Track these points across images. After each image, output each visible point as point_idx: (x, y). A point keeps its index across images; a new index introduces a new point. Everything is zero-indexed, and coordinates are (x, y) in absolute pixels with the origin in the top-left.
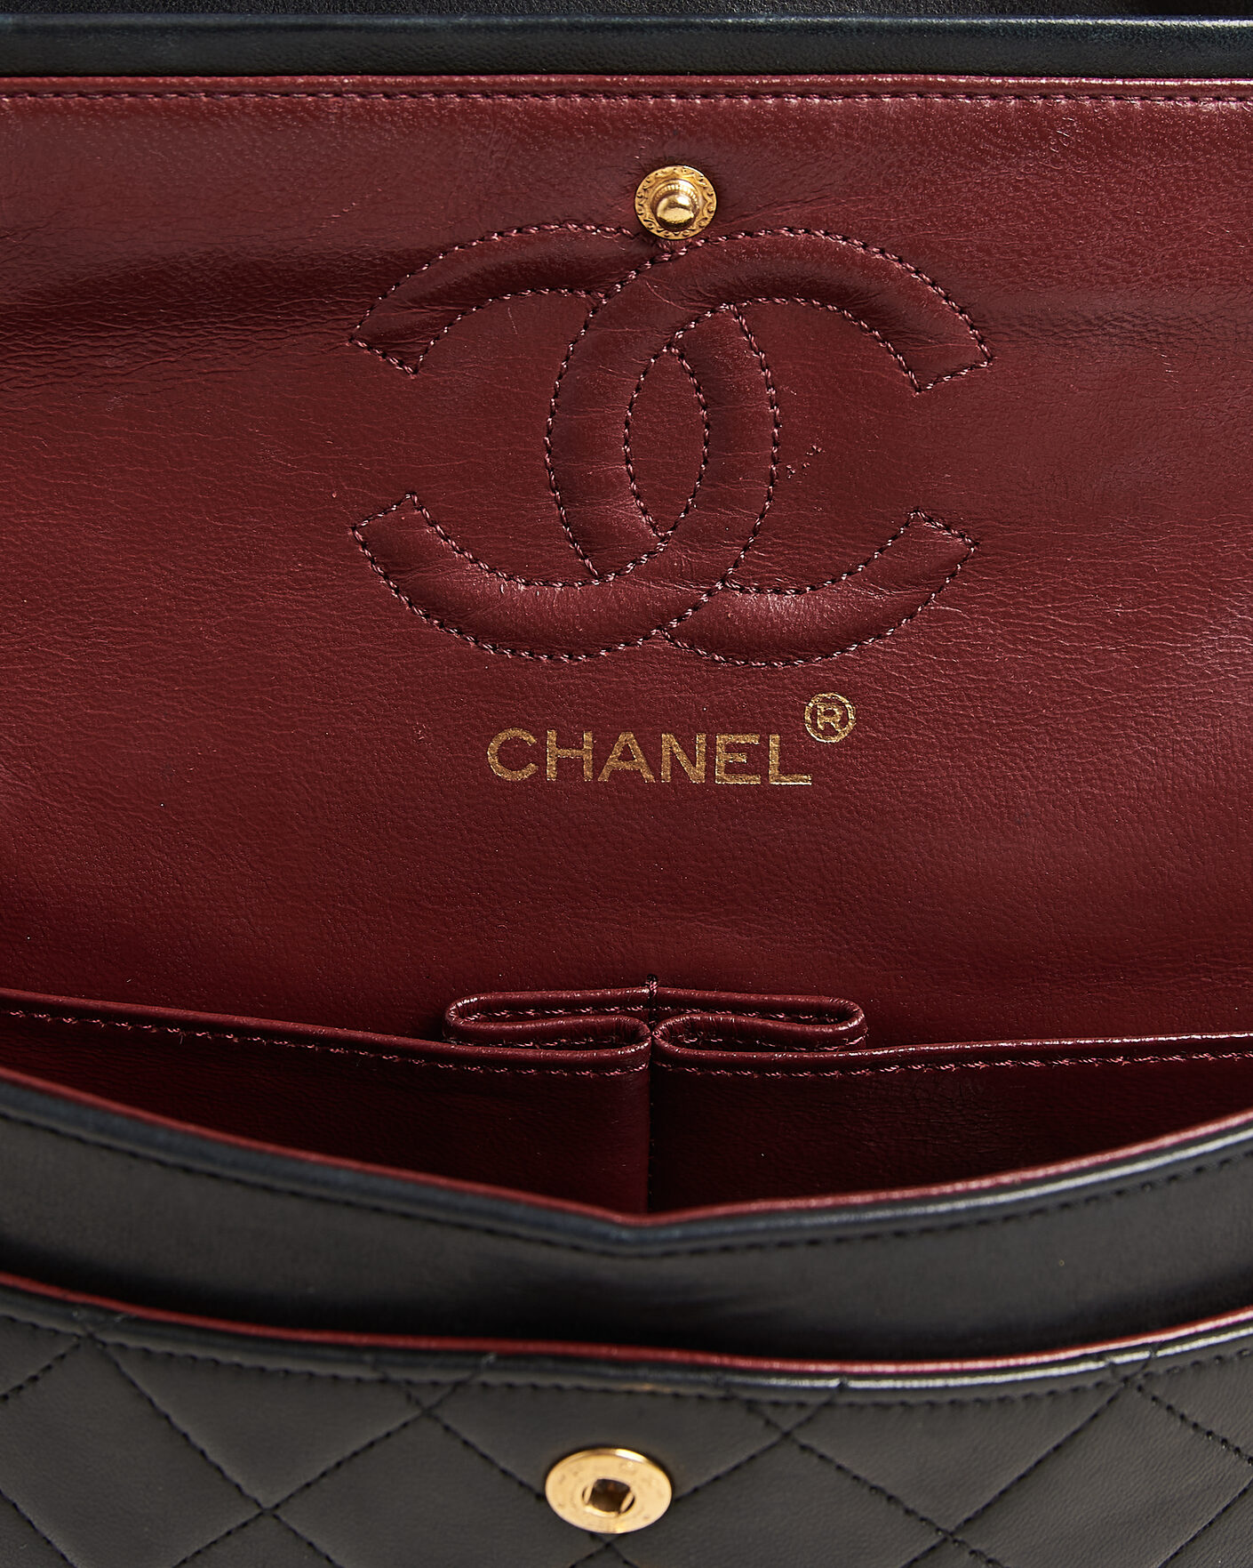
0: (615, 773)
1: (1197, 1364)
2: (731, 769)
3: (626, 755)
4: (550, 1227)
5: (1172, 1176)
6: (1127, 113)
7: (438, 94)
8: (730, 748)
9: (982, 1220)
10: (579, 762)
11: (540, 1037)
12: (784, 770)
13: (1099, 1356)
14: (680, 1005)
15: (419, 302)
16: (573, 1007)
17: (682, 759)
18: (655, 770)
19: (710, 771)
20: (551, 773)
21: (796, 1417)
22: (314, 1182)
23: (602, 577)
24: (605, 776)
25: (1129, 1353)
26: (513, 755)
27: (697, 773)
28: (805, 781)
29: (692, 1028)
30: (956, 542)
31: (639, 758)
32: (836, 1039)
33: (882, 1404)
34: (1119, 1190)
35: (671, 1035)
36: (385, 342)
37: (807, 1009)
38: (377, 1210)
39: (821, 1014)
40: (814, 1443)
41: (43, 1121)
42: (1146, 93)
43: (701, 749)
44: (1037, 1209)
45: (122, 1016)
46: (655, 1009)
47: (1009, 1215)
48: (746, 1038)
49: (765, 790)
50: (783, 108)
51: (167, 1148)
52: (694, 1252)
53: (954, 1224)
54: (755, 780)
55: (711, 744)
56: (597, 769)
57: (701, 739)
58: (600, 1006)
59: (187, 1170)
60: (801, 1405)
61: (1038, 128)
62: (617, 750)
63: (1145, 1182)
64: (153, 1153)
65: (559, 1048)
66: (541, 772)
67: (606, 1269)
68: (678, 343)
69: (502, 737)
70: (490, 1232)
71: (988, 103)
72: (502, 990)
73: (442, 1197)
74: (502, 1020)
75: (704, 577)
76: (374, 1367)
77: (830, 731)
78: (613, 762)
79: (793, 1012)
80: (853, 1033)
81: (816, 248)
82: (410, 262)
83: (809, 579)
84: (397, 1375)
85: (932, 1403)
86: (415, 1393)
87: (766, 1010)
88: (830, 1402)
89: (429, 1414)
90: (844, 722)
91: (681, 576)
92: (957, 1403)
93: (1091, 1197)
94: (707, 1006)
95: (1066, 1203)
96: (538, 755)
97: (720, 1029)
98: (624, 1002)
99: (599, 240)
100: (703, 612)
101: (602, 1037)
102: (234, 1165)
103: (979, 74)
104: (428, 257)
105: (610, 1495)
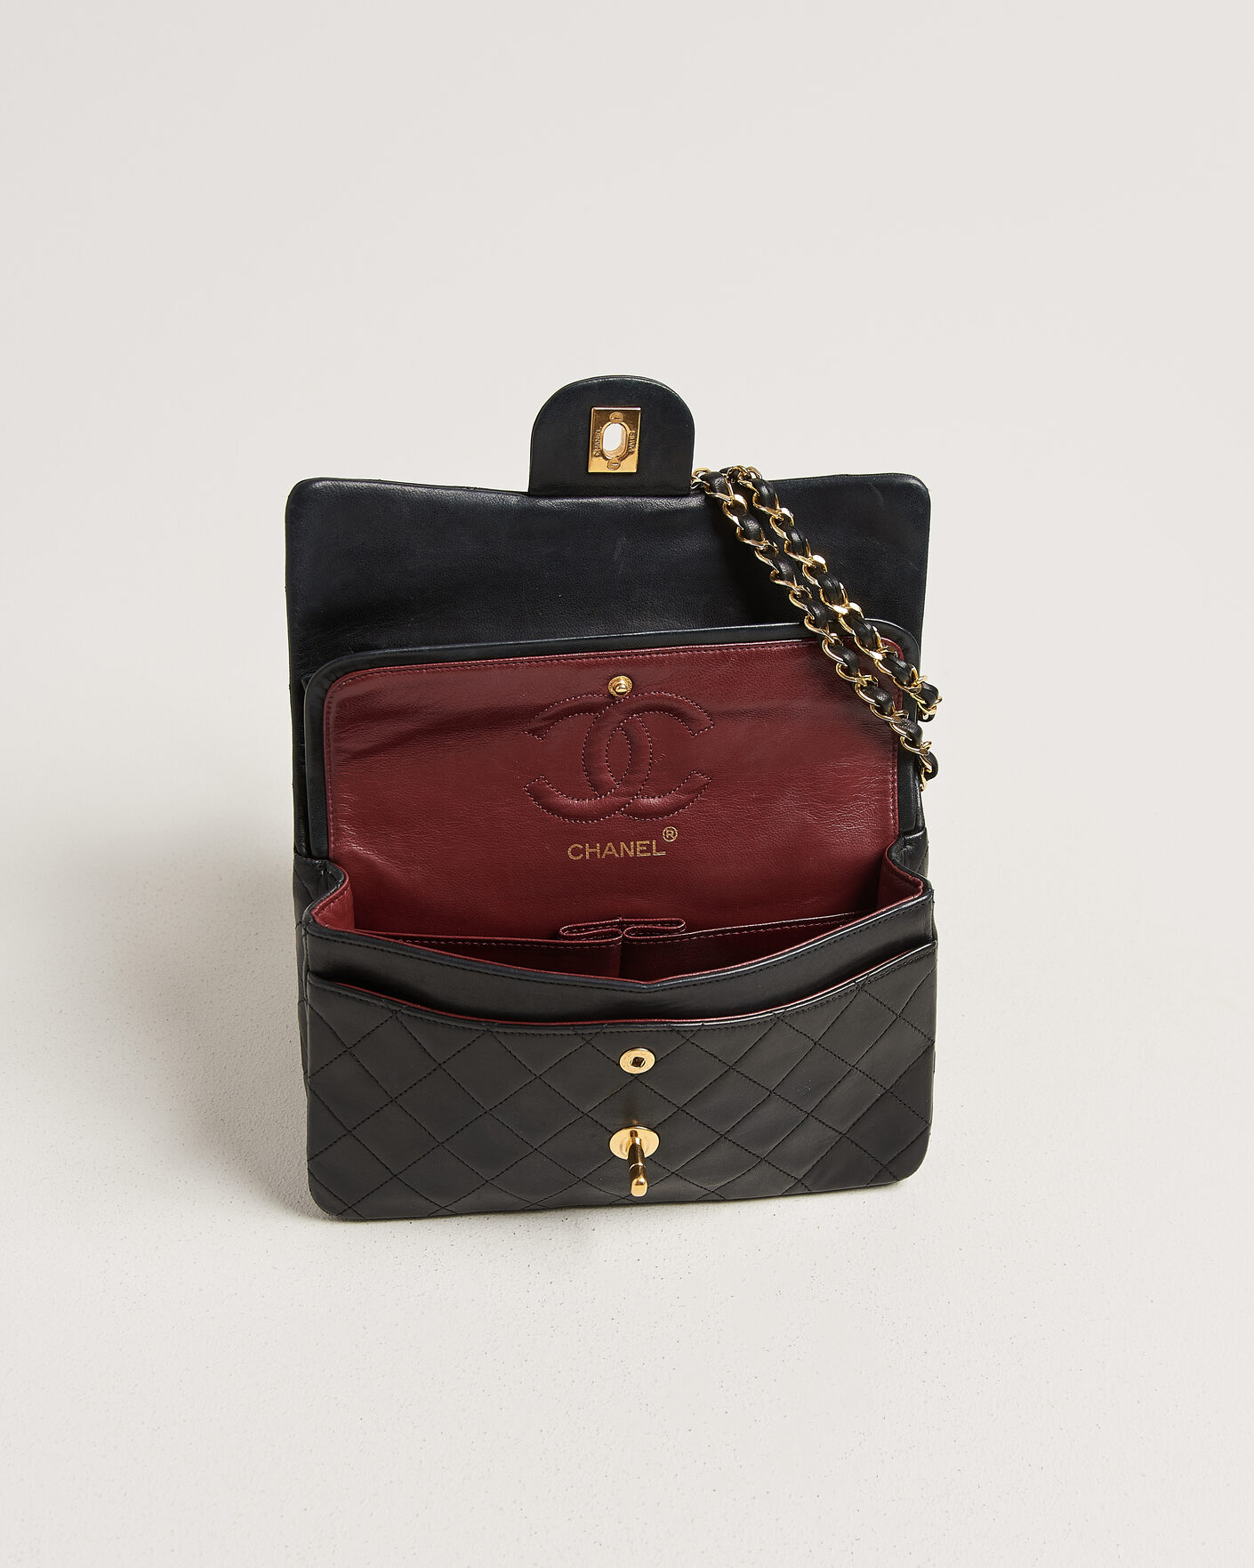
0: (607, 855)
1: (797, 1012)
2: (641, 852)
3: (610, 850)
4: (624, 986)
5: (788, 960)
6: (751, 652)
7: (551, 661)
8: (641, 845)
9: (739, 975)
10: (596, 852)
11: (588, 937)
12: (657, 851)
13: (771, 1012)
14: (629, 924)
15: (544, 719)
16: (596, 927)
17: (627, 849)
18: (619, 853)
19: (635, 853)
20: (587, 857)
21: (690, 1034)
22: (557, 980)
23: (600, 797)
24: (603, 857)
25: (779, 1010)
26: (576, 853)
27: (631, 854)
28: (664, 853)
29: (634, 930)
30: (706, 779)
31: (614, 850)
32: (678, 930)
33: (713, 1028)
34: (775, 965)
35: (628, 933)
36: (533, 732)
37: (667, 922)
38: (575, 986)
39: (671, 923)
40: (695, 1042)
41: (476, 969)
42: (756, 646)
43: (632, 847)
44: (753, 972)
45: (459, 940)
46: (621, 926)
47: (746, 974)
48: (651, 932)
49: (652, 857)
50: (652, 658)
51: (514, 974)
52: (663, 990)
53: (732, 977)
54: (649, 854)
55: (635, 844)
56: (601, 855)
57: (632, 843)
58: (604, 926)
59: (520, 979)
60: (692, 1031)
61: (725, 657)
62: (607, 848)
63: (782, 962)
64: (510, 976)
65: (594, 939)
66: (584, 857)
67: (638, 997)
68: (622, 727)
69: (572, 847)
70: (607, 989)
71: (711, 652)
72: (575, 923)
73: (593, 981)
74: (575, 933)
75: (631, 795)
76: (573, 1030)
77: (671, 838)
78: (606, 852)
79: (663, 923)
80: (682, 928)
81: (662, 697)
82: (542, 708)
83: (661, 793)
84: (580, 1032)
85: (726, 1028)
86: (584, 1037)
87: (655, 923)
88: (700, 1029)
89: (588, 1042)
90: (674, 835)
91: (623, 795)
92: (733, 1027)
93: (767, 967)
94: (637, 923)
95: (761, 969)
96: (583, 851)
97: (642, 930)
98: (611, 924)
99: (598, 698)
100: (631, 805)
101: (606, 935)
102: (534, 977)
103: (708, 644)
104: (548, 707)
105: (637, 1062)
